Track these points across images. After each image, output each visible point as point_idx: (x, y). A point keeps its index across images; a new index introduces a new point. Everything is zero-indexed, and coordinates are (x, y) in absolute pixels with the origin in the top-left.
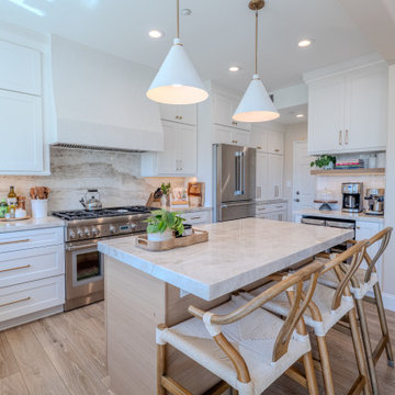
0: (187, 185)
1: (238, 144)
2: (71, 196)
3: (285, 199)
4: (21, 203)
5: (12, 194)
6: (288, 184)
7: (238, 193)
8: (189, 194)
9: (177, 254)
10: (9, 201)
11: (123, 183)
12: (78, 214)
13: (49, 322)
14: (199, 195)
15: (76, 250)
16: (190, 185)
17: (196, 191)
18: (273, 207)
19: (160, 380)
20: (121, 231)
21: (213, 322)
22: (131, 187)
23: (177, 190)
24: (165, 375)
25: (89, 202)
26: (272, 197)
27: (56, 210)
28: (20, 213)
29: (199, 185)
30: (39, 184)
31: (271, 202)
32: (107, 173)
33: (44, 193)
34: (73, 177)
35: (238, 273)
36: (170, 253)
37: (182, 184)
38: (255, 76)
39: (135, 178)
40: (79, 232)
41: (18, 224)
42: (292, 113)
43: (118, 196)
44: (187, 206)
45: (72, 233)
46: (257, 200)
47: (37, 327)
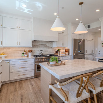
0: (65, 49)
1: (80, 38)
2: (37, 52)
3: (95, 53)
4: (26, 53)
5: (25, 51)
6: (96, 49)
7: (79, 52)
8: (66, 52)
9: (56, 67)
10: (24, 53)
11: (49, 49)
12: (38, 56)
13: (31, 80)
14: (68, 52)
15: (37, 64)
16: (66, 49)
17: (67, 51)
18: (91, 56)
19: (49, 97)
20: (47, 60)
21: (59, 85)
22: (51, 50)
23: (62, 51)
24: (51, 96)
25: (41, 53)
26: (91, 53)
27: (33, 55)
28: (26, 55)
29: (68, 49)
30: (30, 49)
31: (90, 54)
32: (45, 47)
33: (31, 51)
34: (37, 47)
35: (68, 74)
36: (54, 67)
37: (64, 49)
38: (81, 22)
39: (51, 48)
40: (38, 60)
41: (26, 58)
42: (97, 29)
43: (47, 52)
44: (65, 55)
45: (36, 60)
46: (85, 53)
47: (28, 80)
